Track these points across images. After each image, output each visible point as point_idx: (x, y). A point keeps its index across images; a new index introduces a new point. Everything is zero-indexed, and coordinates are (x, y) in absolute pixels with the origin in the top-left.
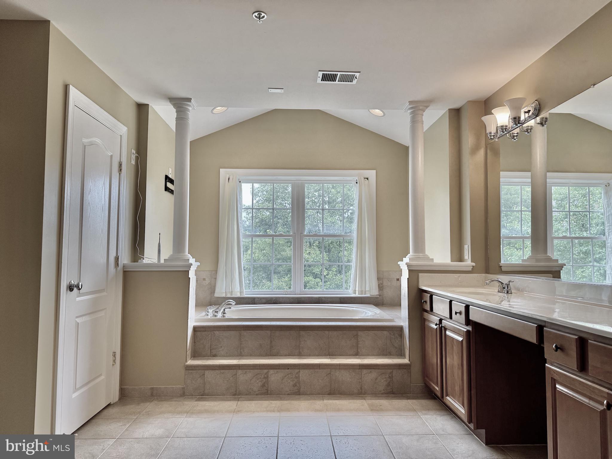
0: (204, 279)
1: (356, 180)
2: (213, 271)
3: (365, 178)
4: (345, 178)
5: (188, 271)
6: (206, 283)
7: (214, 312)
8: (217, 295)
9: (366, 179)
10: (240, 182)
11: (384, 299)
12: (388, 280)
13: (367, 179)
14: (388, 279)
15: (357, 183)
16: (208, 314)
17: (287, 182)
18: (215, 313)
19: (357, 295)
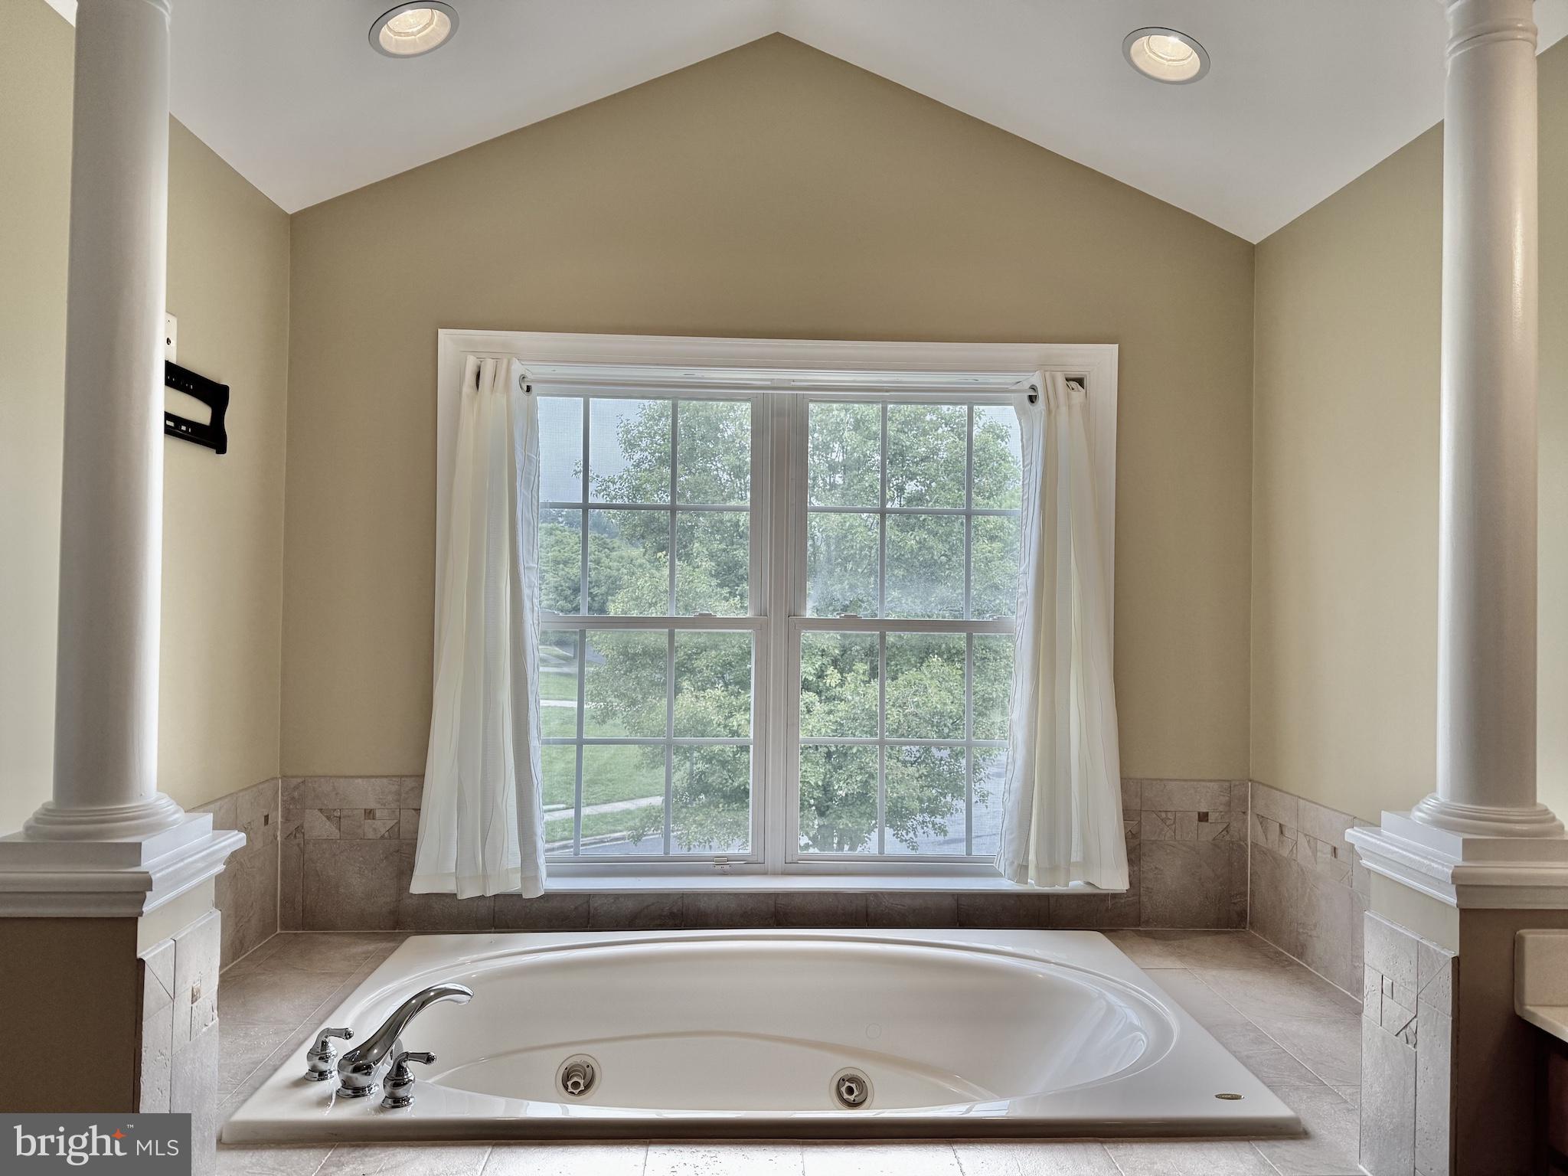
0: (370, 814)
1: (1027, 386)
2: (411, 776)
3: (1067, 380)
4: (982, 378)
5: (133, 921)
6: (375, 829)
7: (351, 1067)
8: (419, 885)
9: (1074, 384)
10: (529, 389)
11: (1144, 899)
12: (1163, 821)
13: (1080, 381)
14: (1163, 815)
15: (1032, 399)
16: (322, 1066)
17: (731, 392)
18: (355, 1075)
19: (1033, 885)
